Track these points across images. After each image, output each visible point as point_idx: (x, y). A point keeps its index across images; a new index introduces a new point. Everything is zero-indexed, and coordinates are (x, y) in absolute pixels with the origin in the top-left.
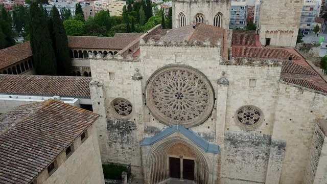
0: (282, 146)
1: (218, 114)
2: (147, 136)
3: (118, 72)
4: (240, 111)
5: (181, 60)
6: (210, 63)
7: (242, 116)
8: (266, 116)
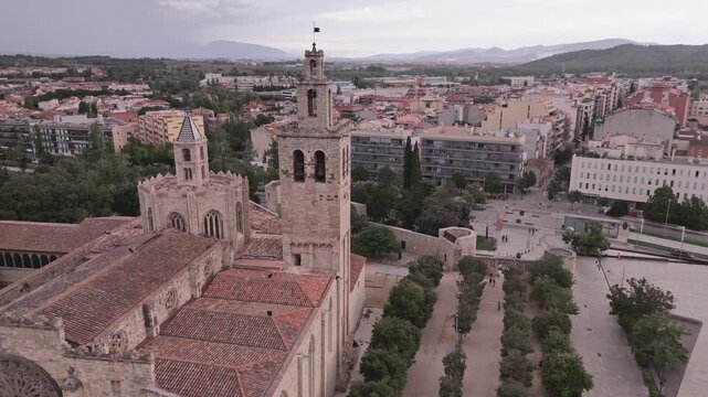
6: (49, 353)
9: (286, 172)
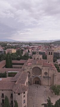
0: (50, 77)
1: (42, 73)
2: (32, 77)
3: (28, 68)
5: (36, 66)
7: (45, 73)
9: (48, 54)
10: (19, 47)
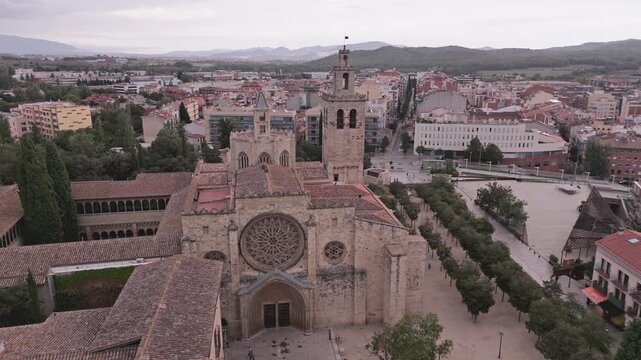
0: (363, 273)
1: (309, 253)
2: (243, 286)
3: (213, 226)
4: (327, 248)
6: (299, 209)
7: (328, 251)
8: (348, 248)
9: (332, 123)
10: (110, 92)
